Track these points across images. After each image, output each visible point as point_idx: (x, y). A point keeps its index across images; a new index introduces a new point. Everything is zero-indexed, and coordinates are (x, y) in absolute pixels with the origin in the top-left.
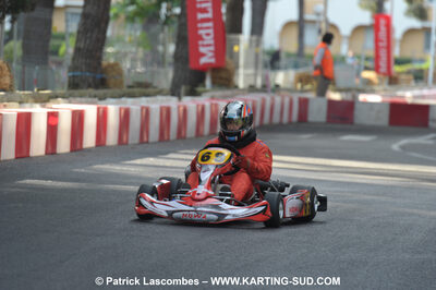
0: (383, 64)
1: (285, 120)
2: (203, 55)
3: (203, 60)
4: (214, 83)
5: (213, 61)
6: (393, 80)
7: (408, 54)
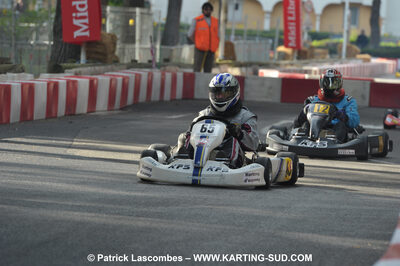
0: (292, 38)
1: (167, 96)
2: (78, 28)
3: (77, 34)
4: (88, 58)
5: (87, 34)
6: (303, 55)
7: (326, 29)
